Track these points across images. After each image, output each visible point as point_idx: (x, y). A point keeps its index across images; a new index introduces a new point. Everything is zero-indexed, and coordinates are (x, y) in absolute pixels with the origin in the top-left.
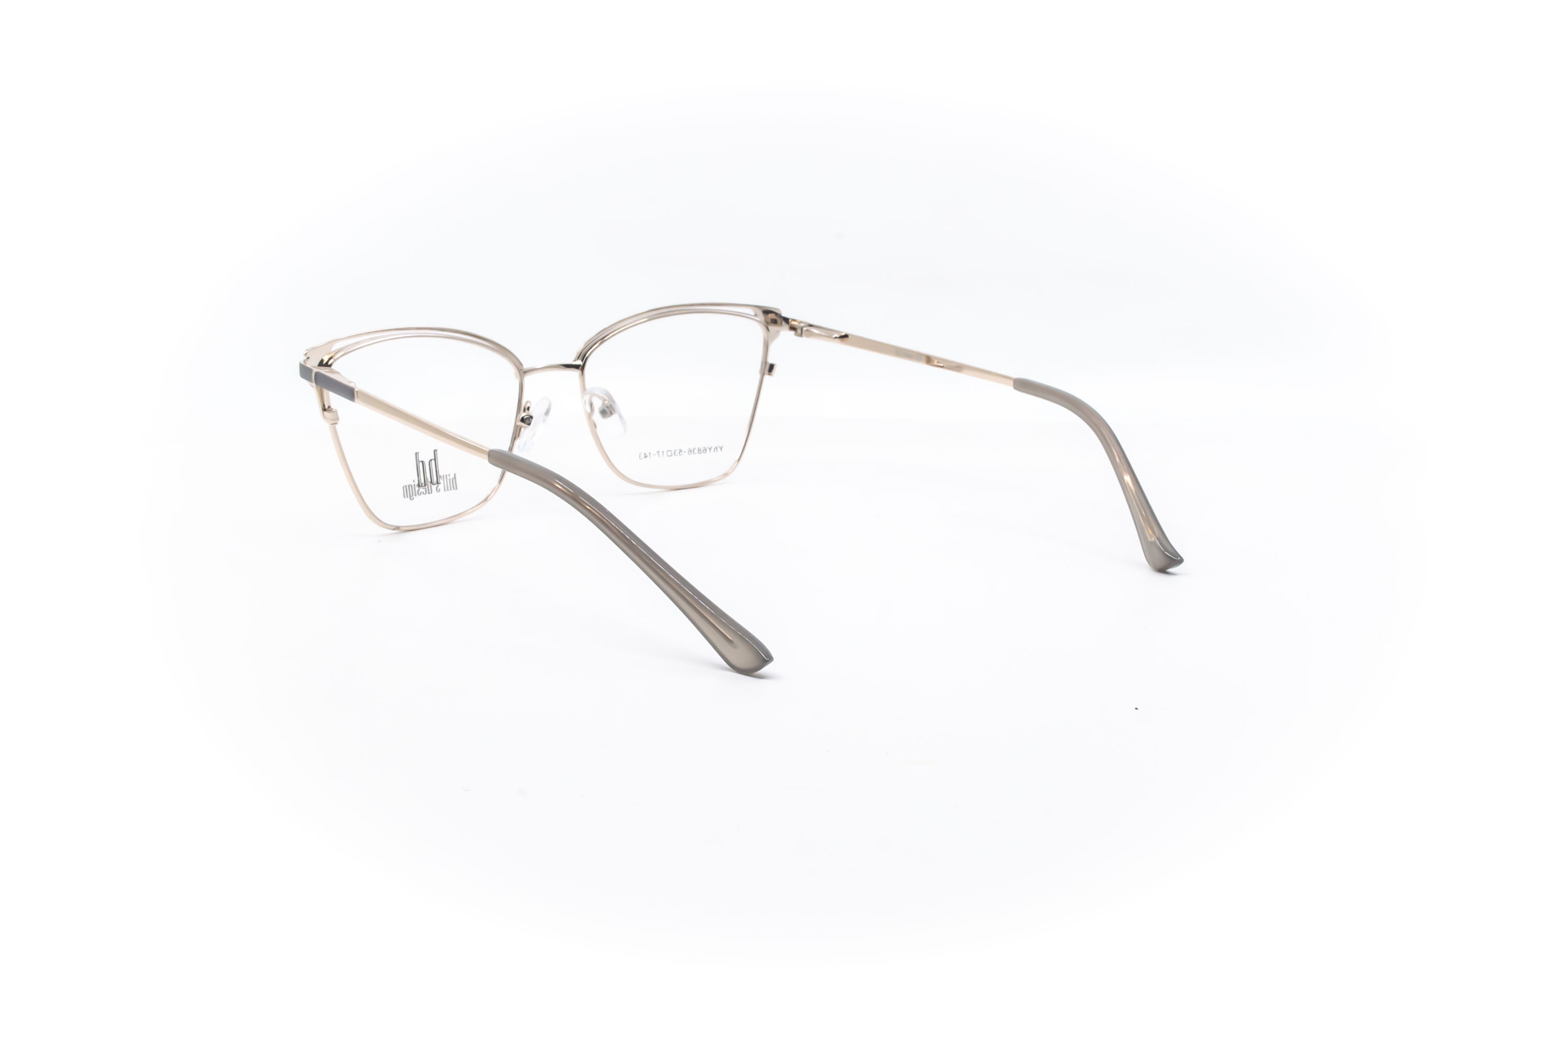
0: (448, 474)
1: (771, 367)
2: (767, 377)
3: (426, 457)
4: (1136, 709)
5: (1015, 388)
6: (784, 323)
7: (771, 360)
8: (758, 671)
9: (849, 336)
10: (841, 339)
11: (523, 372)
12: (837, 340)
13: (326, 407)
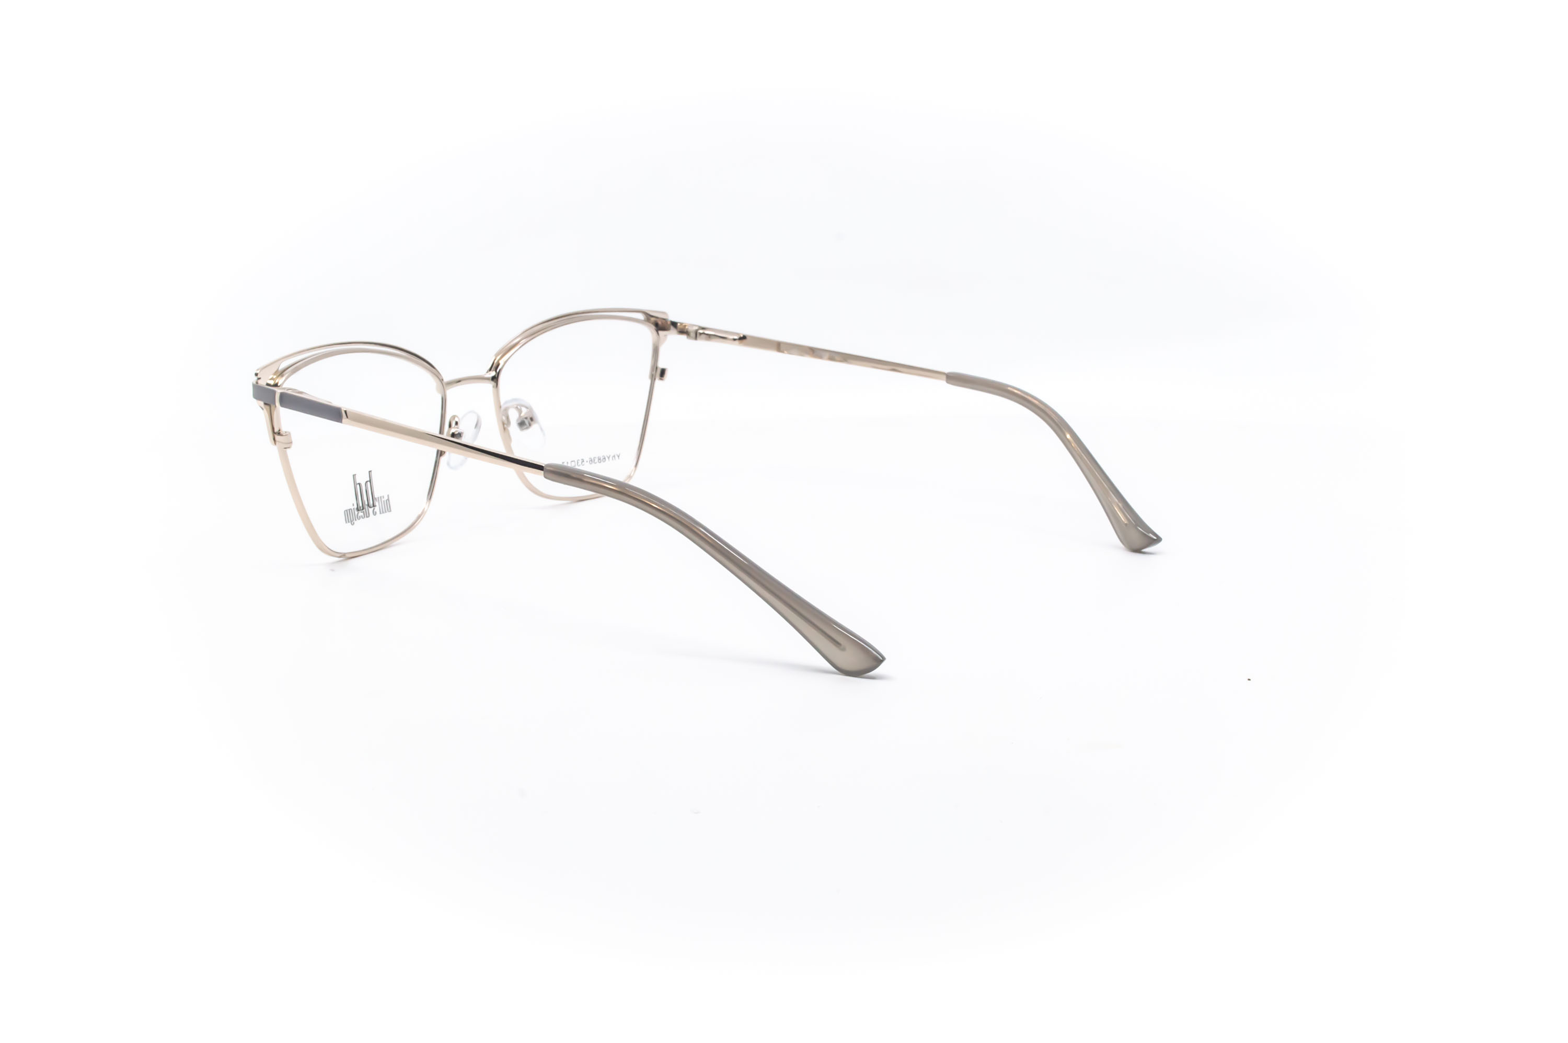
0: (382, 495)
1: (663, 372)
2: (658, 382)
3: (362, 479)
4: (1249, 680)
5: (947, 382)
6: (672, 327)
7: (661, 365)
8: (871, 671)
9: (747, 338)
10: (740, 341)
11: (445, 385)
12: (737, 342)
13: (276, 430)
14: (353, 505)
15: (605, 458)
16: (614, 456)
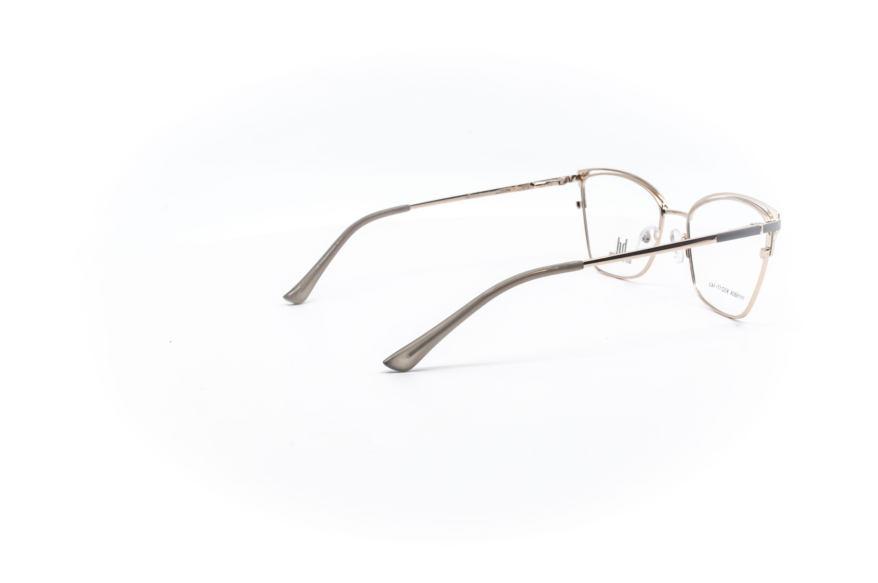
3: (623, 241)
14: (615, 251)
15: (737, 295)
16: (742, 297)
